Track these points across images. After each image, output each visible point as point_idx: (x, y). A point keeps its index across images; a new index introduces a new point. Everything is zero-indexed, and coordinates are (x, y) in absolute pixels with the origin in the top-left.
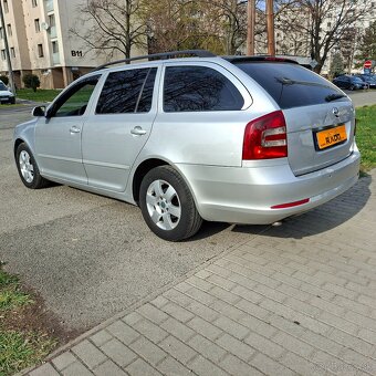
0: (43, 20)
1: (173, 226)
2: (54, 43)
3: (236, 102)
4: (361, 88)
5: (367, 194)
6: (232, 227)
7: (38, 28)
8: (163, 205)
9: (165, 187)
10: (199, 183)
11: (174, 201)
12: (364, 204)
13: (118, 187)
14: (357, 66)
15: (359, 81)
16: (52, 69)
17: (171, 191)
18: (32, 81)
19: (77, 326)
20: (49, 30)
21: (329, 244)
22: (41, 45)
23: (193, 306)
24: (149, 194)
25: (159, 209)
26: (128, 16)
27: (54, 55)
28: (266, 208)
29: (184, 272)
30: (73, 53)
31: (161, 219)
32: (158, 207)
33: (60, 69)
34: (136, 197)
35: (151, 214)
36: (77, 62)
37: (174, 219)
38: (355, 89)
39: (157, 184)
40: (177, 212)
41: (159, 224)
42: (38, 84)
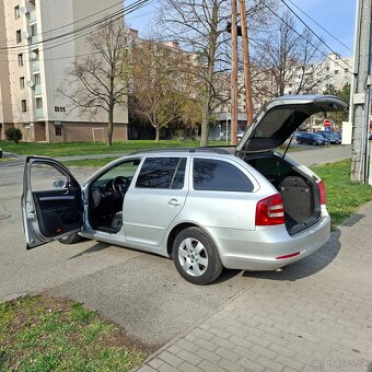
0: (28, 78)
1: (201, 273)
2: (38, 99)
3: (247, 186)
4: (323, 144)
5: (338, 246)
6: (242, 273)
7: (23, 85)
8: (193, 257)
9: (194, 244)
10: (223, 241)
11: (202, 254)
12: (336, 254)
13: (154, 243)
14: (318, 123)
15: (320, 138)
16: (35, 123)
17: (200, 246)
18: (14, 134)
19: (155, 343)
20: (33, 88)
21: (314, 285)
22: (24, 101)
23: (229, 329)
24: (181, 248)
25: (189, 260)
26: (112, 79)
27: (37, 111)
28: (272, 259)
29: (215, 307)
30: (57, 109)
31: (191, 268)
32: (188, 259)
33: (43, 123)
34: (169, 251)
35: (182, 264)
36: (60, 117)
37: (201, 267)
38: (317, 145)
39: (188, 241)
40: (205, 262)
41: (189, 272)
42: (20, 136)
